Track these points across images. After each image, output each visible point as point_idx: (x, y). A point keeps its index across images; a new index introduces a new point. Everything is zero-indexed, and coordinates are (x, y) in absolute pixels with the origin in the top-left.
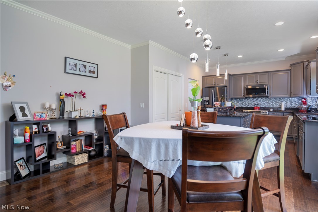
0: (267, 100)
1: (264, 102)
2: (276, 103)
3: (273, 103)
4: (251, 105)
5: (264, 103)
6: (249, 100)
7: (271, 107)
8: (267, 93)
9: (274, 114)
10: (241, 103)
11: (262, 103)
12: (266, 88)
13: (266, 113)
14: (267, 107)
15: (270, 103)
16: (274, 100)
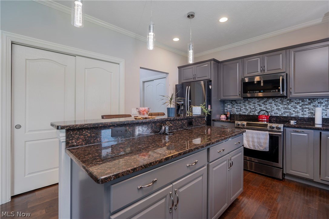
0: (284, 103)
1: (279, 106)
2: (303, 109)
3: (297, 108)
4: (254, 111)
5: (278, 109)
6: (251, 102)
9: (298, 132)
10: (239, 108)
11: (275, 108)
12: (279, 79)
14: (284, 115)
15: (289, 109)
16: (299, 103)
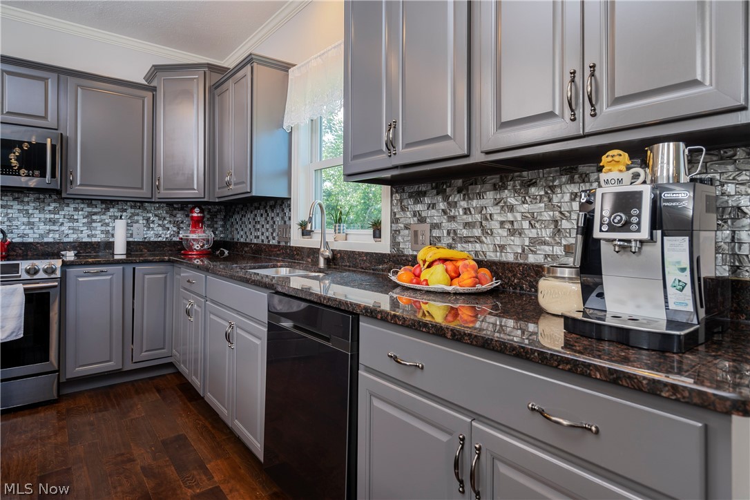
0: (47, 208)
1: (32, 215)
2: (89, 222)
3: (77, 220)
5: (30, 224)
7: (70, 240)
8: (53, 175)
11: (21, 220)
12: (45, 145)
13: (53, 271)
14: (46, 240)
15: (59, 224)
16: (81, 209)
